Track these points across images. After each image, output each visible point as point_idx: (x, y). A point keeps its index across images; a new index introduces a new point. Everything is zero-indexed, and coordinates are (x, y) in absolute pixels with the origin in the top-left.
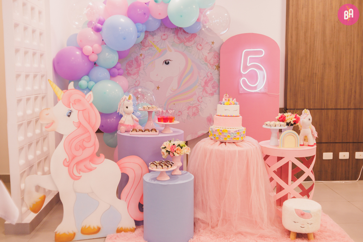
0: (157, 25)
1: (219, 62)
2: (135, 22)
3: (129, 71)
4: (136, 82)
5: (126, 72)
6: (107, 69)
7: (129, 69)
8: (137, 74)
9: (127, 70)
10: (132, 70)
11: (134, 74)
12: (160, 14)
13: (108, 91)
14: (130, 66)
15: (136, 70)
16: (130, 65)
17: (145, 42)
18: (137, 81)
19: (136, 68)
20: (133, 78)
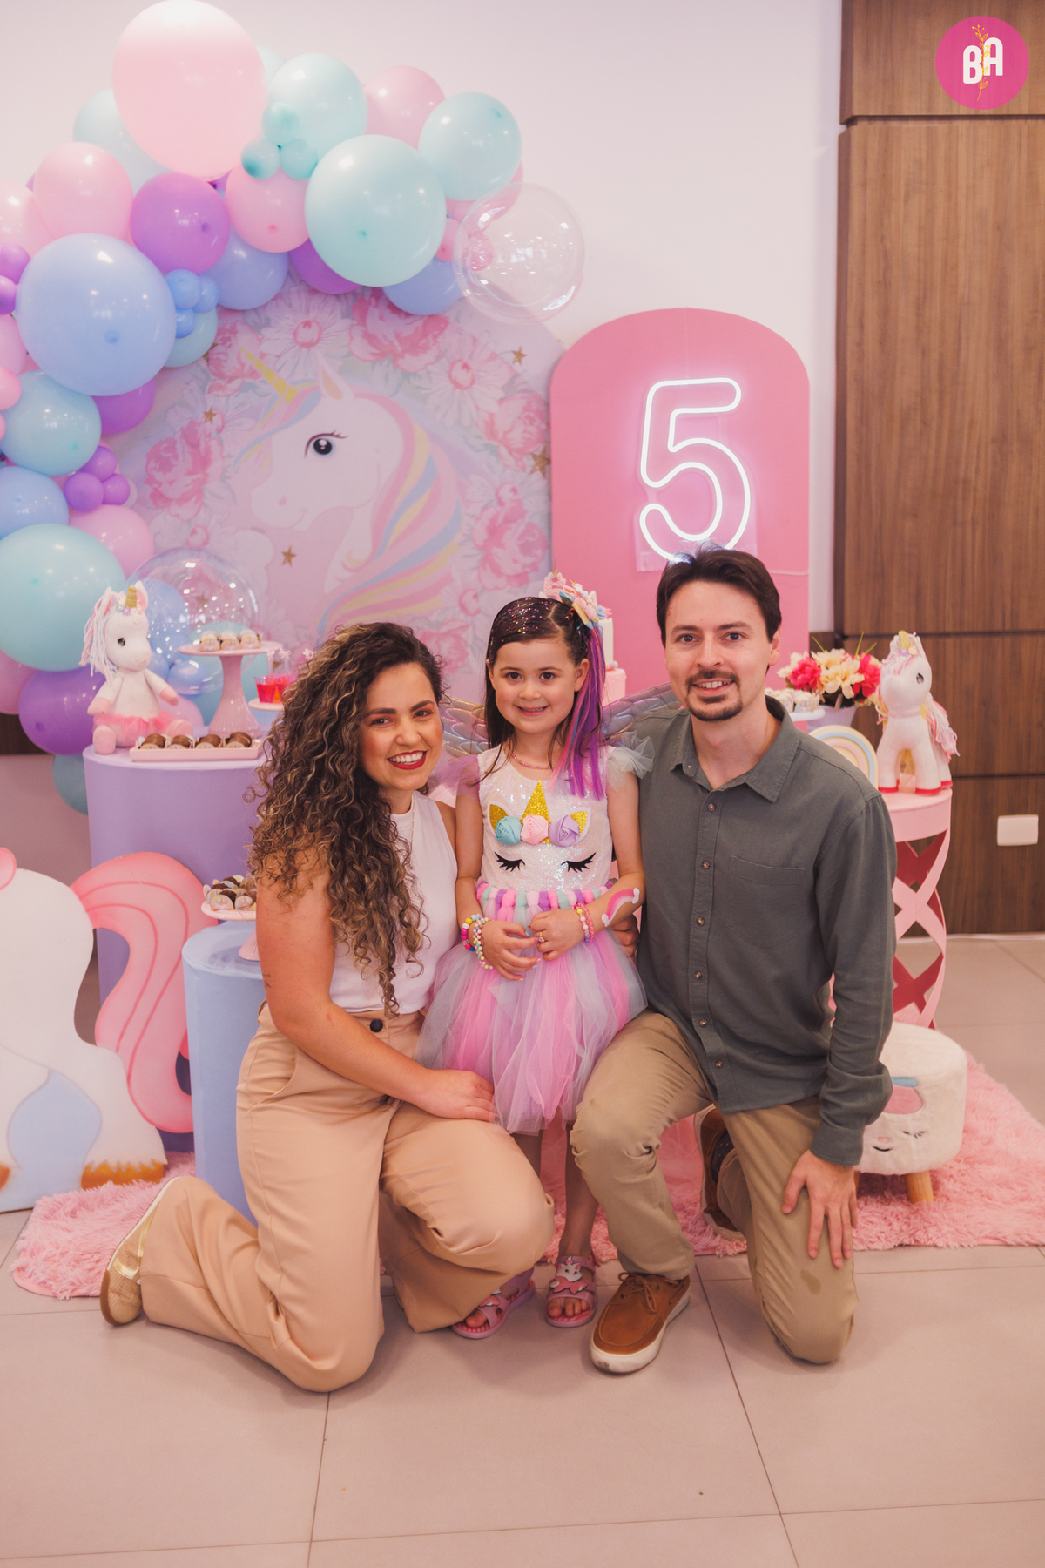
0: (271, 278)
1: (546, 438)
2: (164, 266)
3: (160, 484)
4: (194, 532)
5: (149, 490)
6: (53, 478)
7: (159, 476)
8: (195, 498)
9: (150, 480)
10: (171, 483)
11: (183, 500)
12: (273, 228)
13: (50, 571)
14: (166, 466)
15: (189, 479)
16: (162, 458)
17: (223, 357)
18: (199, 530)
19: (190, 473)
20: (177, 516)
